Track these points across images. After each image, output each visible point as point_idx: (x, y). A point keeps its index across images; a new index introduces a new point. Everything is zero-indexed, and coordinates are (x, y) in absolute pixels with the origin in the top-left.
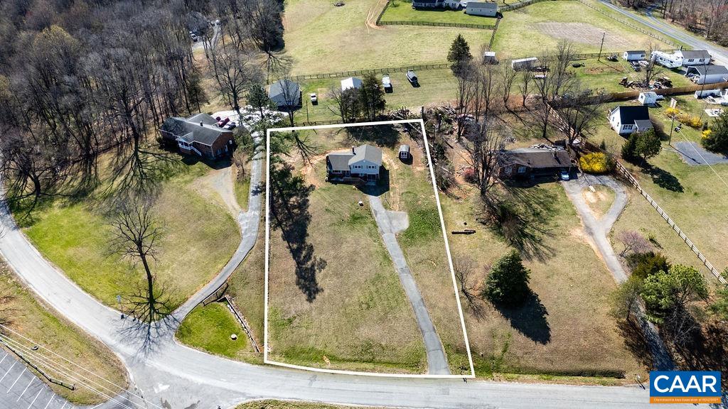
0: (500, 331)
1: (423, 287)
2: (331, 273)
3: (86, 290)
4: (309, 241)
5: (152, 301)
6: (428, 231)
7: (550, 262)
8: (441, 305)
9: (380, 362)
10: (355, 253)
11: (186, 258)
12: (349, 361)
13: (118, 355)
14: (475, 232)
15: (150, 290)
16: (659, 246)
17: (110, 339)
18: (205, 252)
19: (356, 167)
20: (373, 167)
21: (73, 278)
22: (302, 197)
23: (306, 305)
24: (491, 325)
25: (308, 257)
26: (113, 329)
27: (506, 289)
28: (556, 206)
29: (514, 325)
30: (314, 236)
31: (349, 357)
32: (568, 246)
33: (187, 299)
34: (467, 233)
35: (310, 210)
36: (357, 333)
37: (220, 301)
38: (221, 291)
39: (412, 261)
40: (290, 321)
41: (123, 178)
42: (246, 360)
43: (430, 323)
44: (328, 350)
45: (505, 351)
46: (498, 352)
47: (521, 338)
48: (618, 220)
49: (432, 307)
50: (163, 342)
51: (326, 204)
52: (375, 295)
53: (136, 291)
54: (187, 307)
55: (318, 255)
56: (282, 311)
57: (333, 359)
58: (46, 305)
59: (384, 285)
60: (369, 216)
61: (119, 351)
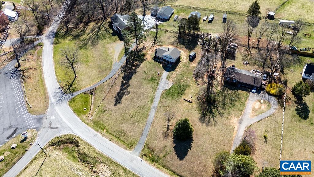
0: (168, 148)
1: (156, 117)
2: (129, 98)
3: (56, 74)
4: (130, 82)
5: (71, 86)
6: (176, 95)
7: (210, 128)
8: (156, 128)
9: (120, 140)
10: (143, 94)
11: (90, 73)
12: (112, 134)
13: (50, 101)
14: (192, 102)
15: (73, 82)
16: (266, 141)
17: (51, 94)
18: (97, 73)
19: (165, 57)
20: (172, 59)
21: (55, 69)
22: (139, 63)
23: (113, 107)
24: (167, 144)
25: (125, 88)
26: (54, 91)
27: (177, 133)
28: (237, 104)
29: (175, 148)
30: (134, 81)
31: (112, 133)
32: (224, 124)
33: (81, 89)
34: (189, 102)
35: (138, 69)
36: (121, 125)
37: (90, 94)
38: (92, 90)
39: (160, 105)
40: (104, 111)
41: (91, 34)
42: (82, 120)
43: (147, 133)
44: (107, 127)
45: (164, 156)
46: (161, 155)
47: (174, 154)
48: (259, 121)
49: (153, 127)
50: (64, 102)
51: (146, 69)
52: (138, 113)
53: (69, 80)
54: (79, 93)
55: (129, 89)
56: (105, 106)
57: (107, 131)
58: (43, 75)
59: (143, 111)
60: (158, 80)
61: (51, 100)
